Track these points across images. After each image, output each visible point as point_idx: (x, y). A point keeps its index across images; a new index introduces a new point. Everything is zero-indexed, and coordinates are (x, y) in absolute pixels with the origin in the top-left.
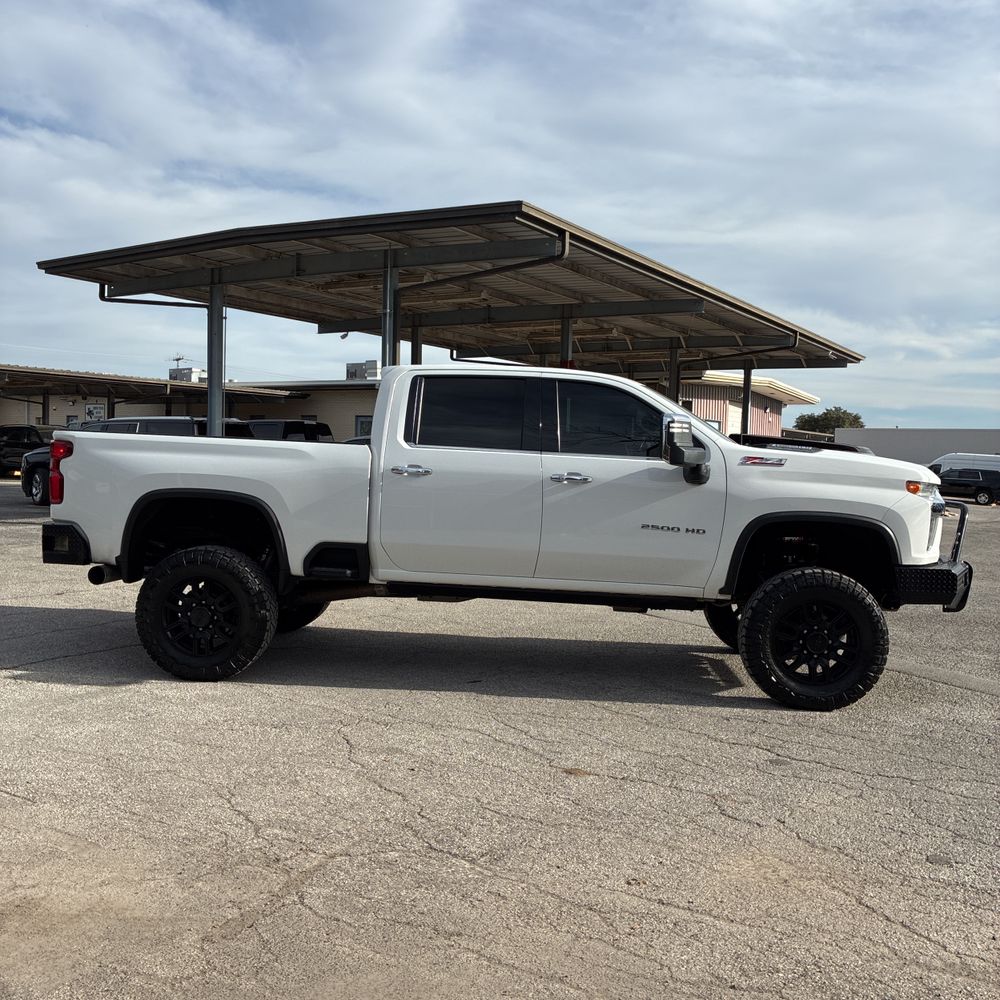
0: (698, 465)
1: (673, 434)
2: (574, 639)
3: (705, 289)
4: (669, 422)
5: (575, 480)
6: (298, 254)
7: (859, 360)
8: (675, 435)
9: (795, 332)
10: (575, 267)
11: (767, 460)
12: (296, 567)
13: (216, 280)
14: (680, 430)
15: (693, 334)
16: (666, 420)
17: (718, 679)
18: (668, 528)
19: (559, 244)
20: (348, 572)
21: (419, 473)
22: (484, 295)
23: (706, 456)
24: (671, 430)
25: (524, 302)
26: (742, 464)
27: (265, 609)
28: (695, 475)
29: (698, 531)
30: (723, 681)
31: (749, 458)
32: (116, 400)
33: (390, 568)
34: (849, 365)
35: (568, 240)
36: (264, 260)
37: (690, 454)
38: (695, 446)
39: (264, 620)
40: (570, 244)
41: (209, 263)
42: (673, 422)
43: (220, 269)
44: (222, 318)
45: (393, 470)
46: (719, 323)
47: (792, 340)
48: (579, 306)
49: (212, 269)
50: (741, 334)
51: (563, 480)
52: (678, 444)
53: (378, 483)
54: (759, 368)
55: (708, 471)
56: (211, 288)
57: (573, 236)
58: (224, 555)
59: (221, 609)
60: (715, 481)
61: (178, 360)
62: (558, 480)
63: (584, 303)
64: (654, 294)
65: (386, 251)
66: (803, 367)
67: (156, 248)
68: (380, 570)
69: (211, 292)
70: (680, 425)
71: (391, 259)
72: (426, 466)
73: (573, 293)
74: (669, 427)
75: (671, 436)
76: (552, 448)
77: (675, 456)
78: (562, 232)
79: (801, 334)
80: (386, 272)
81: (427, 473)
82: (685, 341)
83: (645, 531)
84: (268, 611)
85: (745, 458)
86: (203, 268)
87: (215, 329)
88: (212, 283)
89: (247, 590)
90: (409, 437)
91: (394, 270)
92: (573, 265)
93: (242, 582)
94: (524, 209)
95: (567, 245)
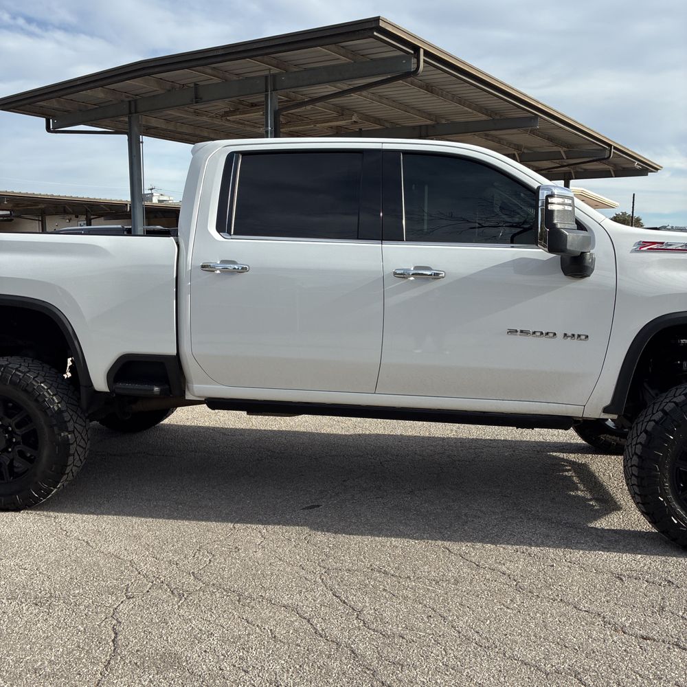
0: (583, 253)
1: (552, 211)
2: (427, 434)
3: (540, 106)
4: (547, 197)
5: (424, 275)
6: (196, 85)
7: (657, 169)
8: (556, 214)
9: (610, 146)
10: (429, 88)
11: (668, 244)
12: (100, 382)
13: (133, 110)
14: (560, 207)
15: (526, 151)
16: (543, 195)
17: (589, 496)
18: (542, 333)
19: (414, 60)
20: (156, 389)
21: (232, 270)
22: (354, 119)
23: (590, 241)
24: (550, 207)
25: (388, 125)
26: (635, 251)
27: (67, 431)
28: (576, 266)
29: (579, 336)
30: (597, 500)
31: (645, 244)
32: (92, 217)
33: (207, 384)
34: (649, 173)
35: (422, 57)
36: (169, 91)
37: (573, 239)
38: (578, 229)
39: (66, 444)
40: (425, 61)
41: (128, 97)
42: (552, 196)
43: (135, 101)
44: (139, 143)
45: (203, 267)
46: (548, 139)
47: (608, 152)
48: (433, 126)
49: (130, 102)
50: (566, 149)
51: (409, 276)
52: (559, 226)
53: (186, 284)
54: (576, 178)
55: (593, 260)
56: (130, 118)
57: (427, 53)
58: (17, 369)
59: (17, 431)
60: (601, 273)
61: (151, 189)
62: (402, 275)
63: (438, 123)
64: (496, 114)
65: (266, 77)
66: (612, 177)
67: (79, 83)
68: (195, 386)
69: (130, 122)
70: (560, 200)
71: (271, 83)
72: (242, 261)
73: (429, 115)
74: (547, 203)
75: (549, 214)
76: (396, 237)
77: (555, 241)
78: (416, 49)
79: (615, 148)
80: (267, 96)
81: (244, 269)
82: (519, 157)
83: (512, 337)
84: (70, 432)
85: (639, 243)
86: (122, 101)
87: (134, 153)
88: (130, 113)
89: (45, 410)
90: (222, 227)
91: (273, 92)
92: (427, 87)
93: (39, 400)
94: (382, 24)
95: (422, 61)
